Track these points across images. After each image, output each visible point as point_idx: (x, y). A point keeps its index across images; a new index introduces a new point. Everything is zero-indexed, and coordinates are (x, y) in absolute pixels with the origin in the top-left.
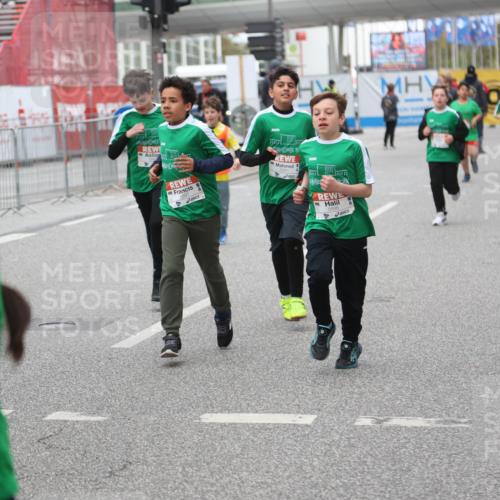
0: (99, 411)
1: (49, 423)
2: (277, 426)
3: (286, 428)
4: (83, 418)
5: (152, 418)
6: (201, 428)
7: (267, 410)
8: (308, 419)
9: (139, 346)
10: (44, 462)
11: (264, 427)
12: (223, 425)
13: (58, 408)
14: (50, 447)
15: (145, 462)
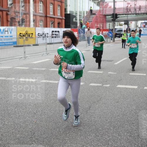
0: (115, 72)
1: (109, 74)
2: (141, 75)
3: (142, 76)
4: (113, 73)
5: (123, 74)
6: (130, 75)
7: (139, 73)
8: (145, 75)
9: (118, 64)
10: (110, 79)
11: (139, 75)
12: (133, 75)
13: (109, 72)
14: (110, 77)
15: (124, 79)
